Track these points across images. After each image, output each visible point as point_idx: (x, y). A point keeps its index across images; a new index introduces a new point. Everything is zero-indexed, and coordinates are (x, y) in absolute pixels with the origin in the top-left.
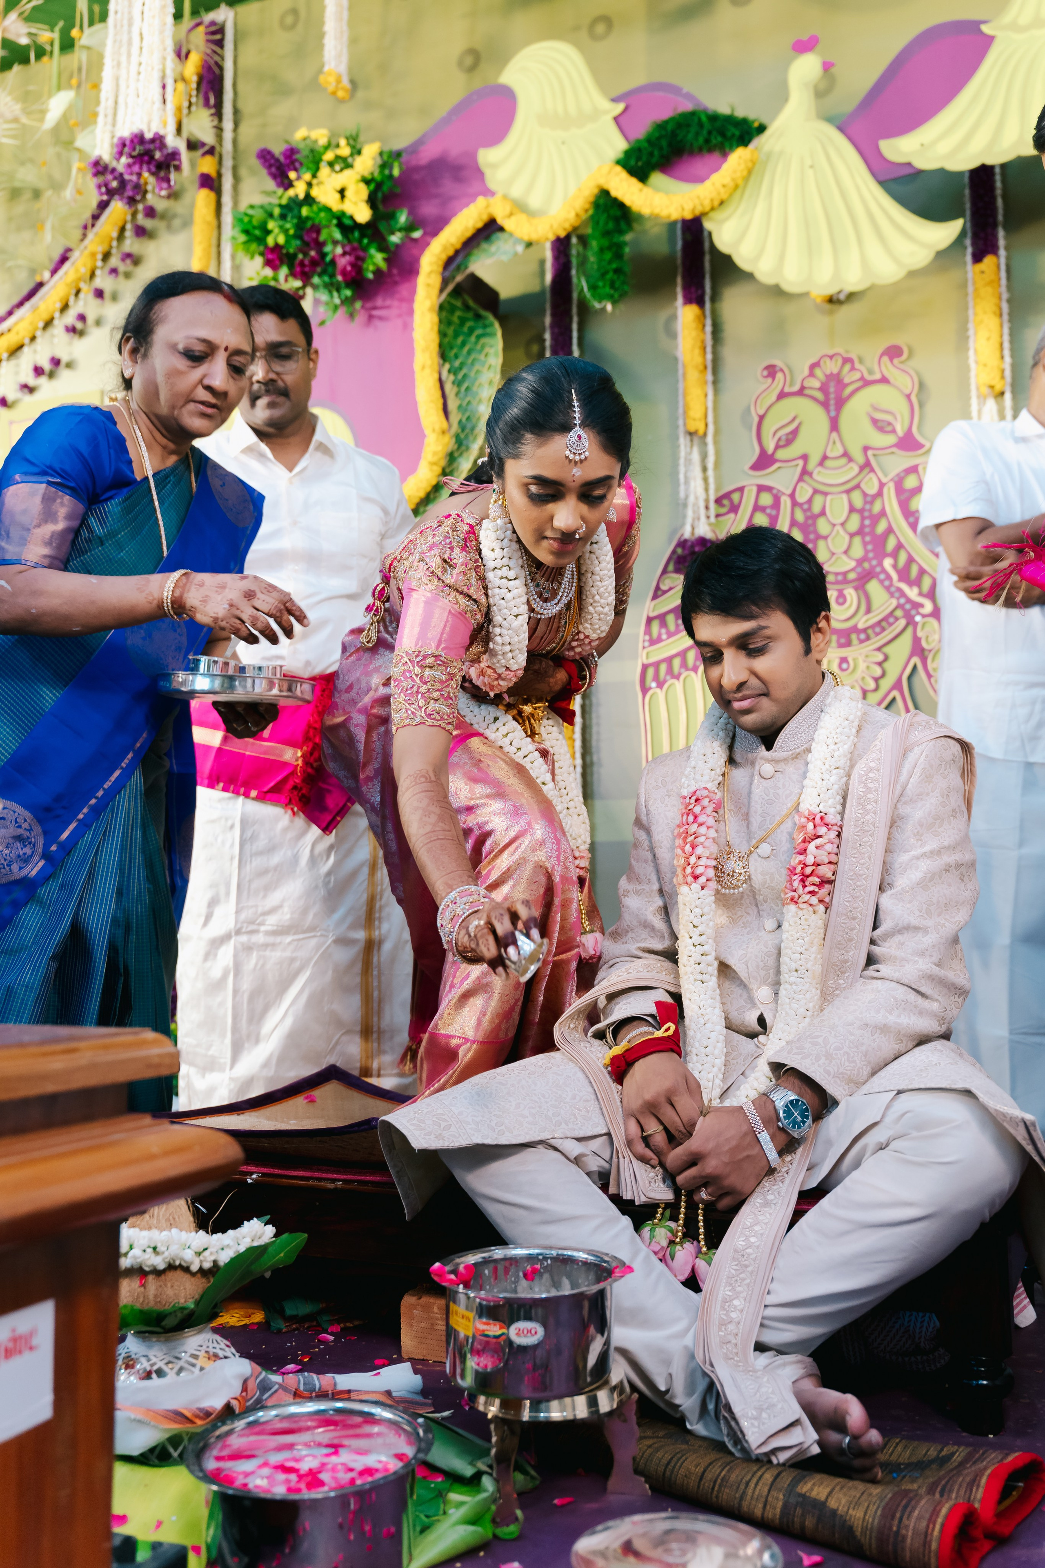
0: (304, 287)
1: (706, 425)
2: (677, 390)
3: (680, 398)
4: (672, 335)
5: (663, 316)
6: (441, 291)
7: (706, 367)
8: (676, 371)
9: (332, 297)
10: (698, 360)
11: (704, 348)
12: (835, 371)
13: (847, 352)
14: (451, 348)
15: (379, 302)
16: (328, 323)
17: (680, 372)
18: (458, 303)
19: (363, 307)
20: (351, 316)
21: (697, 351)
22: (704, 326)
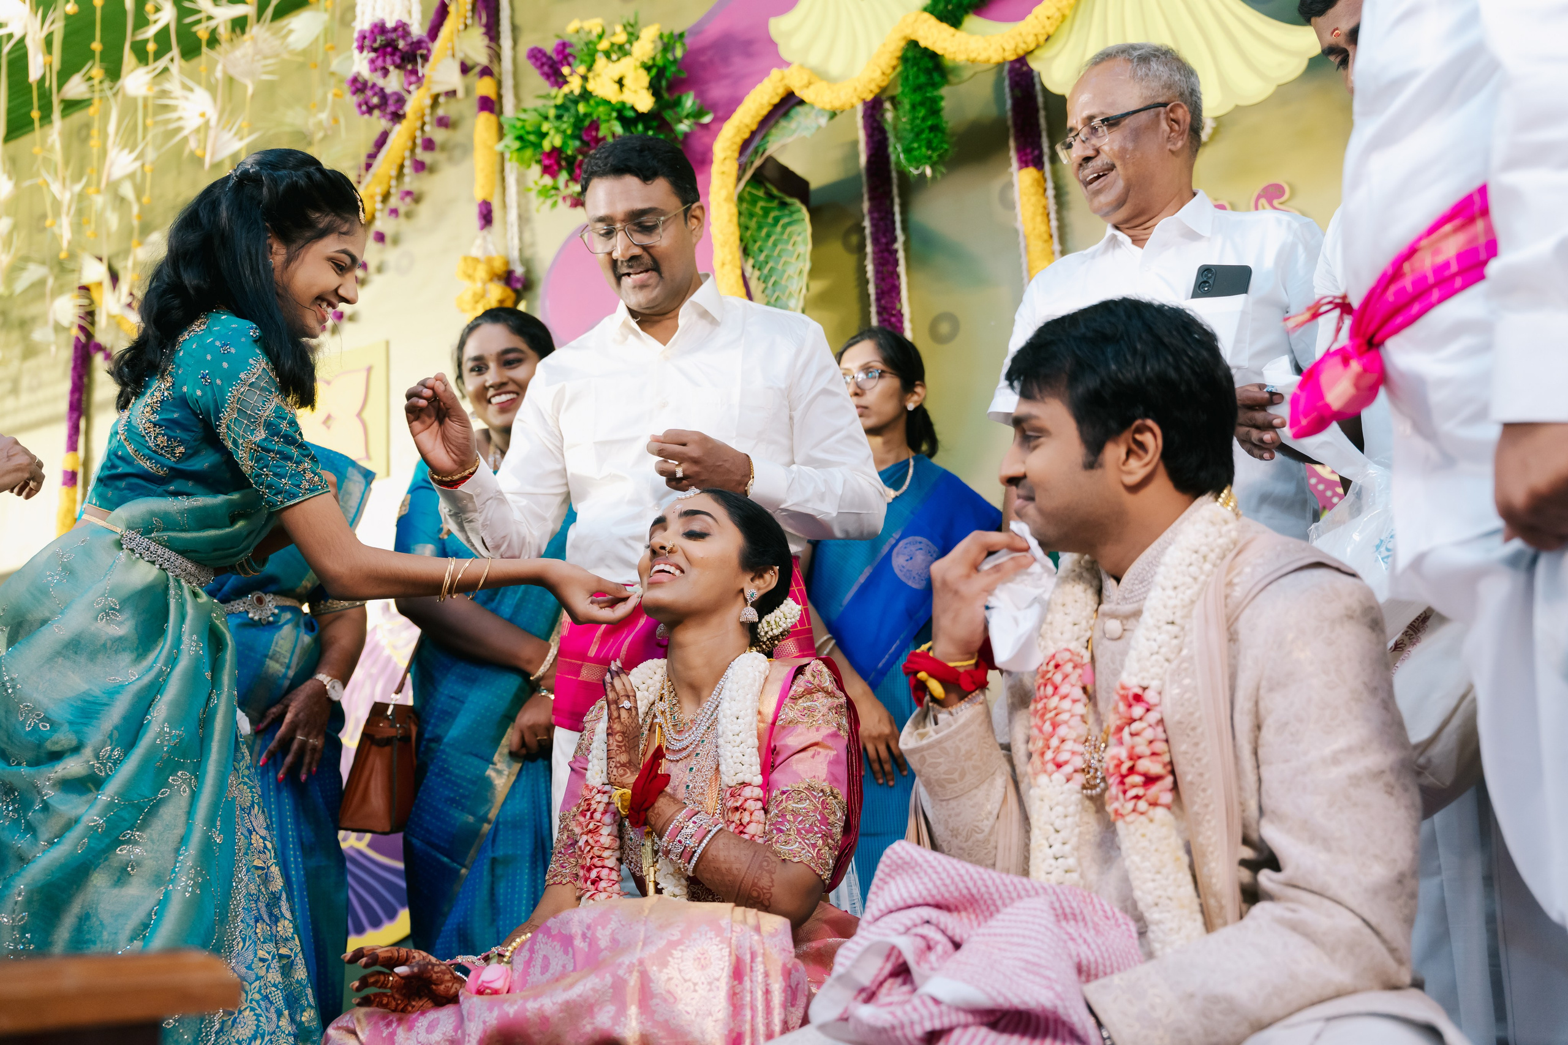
2: (1021, 266)
4: (1009, 205)
5: (996, 185)
6: (738, 179)
7: (1051, 236)
8: (1019, 244)
10: (1043, 228)
11: (1048, 215)
14: (755, 241)
17: (1022, 245)
18: (758, 192)
21: (1039, 219)
22: (1045, 190)
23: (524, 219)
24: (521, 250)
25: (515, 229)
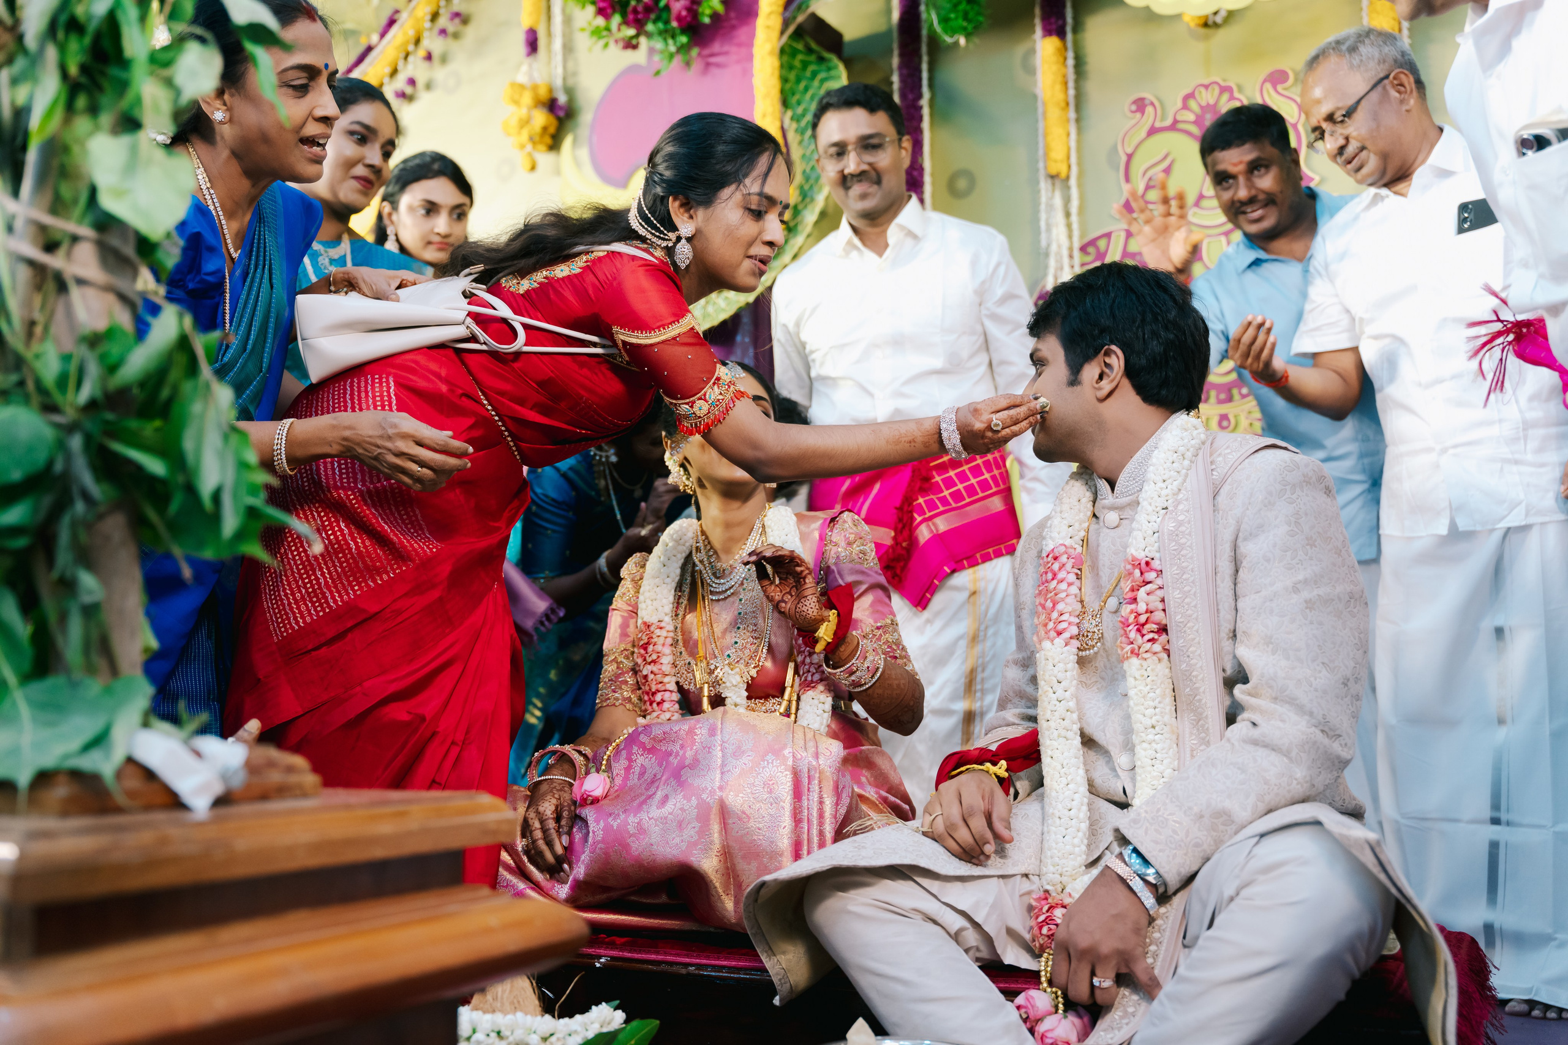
0: (637, 36)
1: (1069, 167)
2: (1037, 130)
3: (1041, 139)
4: (1031, 71)
5: (1020, 49)
6: (782, 33)
7: (1068, 104)
8: (1036, 109)
9: (667, 44)
10: (1060, 96)
11: (1066, 83)
12: (1212, 102)
13: (1224, 80)
14: (793, 94)
15: (716, 47)
16: (663, 73)
17: (1040, 110)
18: (800, 46)
19: (699, 54)
20: (688, 64)
21: (1058, 87)
22: (1065, 59)
23: (568, 48)
24: (565, 79)
25: (559, 58)
